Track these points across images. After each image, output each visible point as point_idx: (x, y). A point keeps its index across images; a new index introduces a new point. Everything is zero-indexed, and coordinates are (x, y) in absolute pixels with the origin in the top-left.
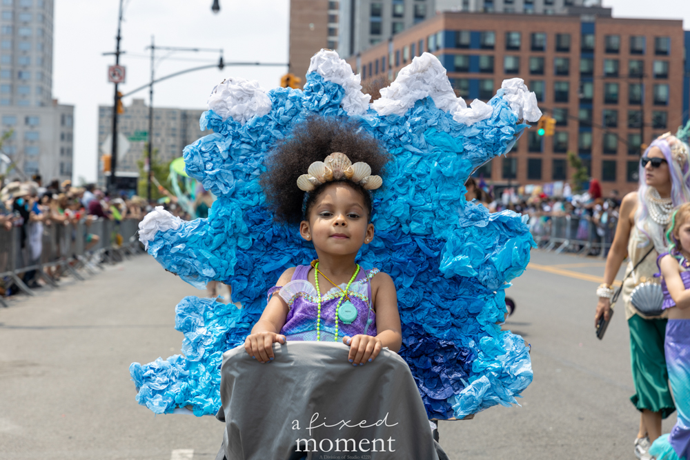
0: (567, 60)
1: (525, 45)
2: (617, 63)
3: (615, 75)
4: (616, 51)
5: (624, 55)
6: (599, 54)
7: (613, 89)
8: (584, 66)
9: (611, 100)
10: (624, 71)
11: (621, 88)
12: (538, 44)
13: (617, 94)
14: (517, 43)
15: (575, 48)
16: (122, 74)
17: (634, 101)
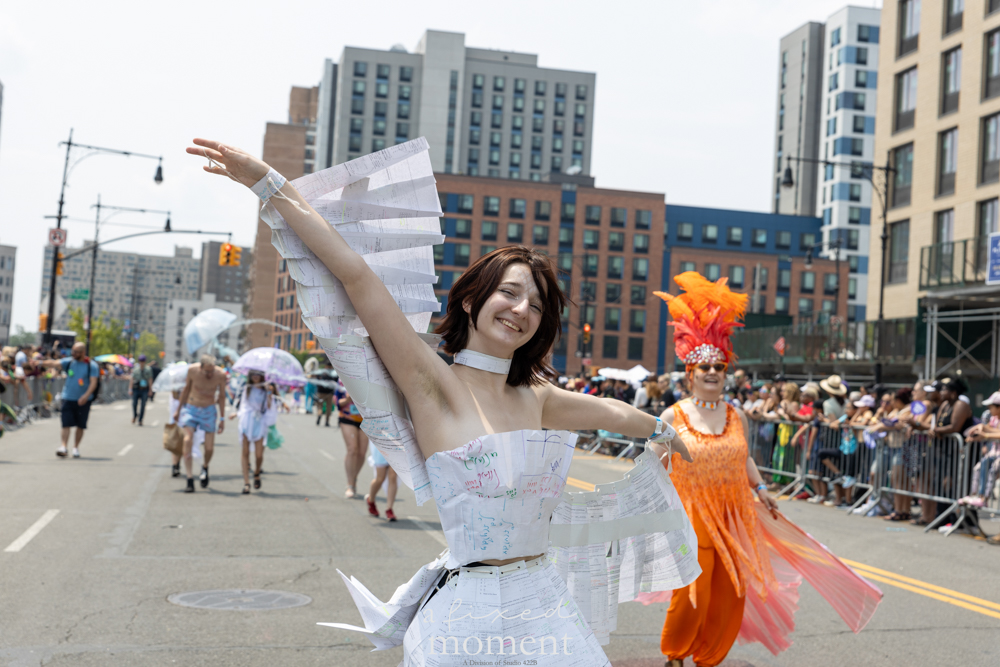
0: (546, 229)
1: (504, 211)
2: (597, 234)
3: (594, 246)
4: (597, 223)
5: (605, 226)
6: (579, 224)
7: (592, 262)
8: (563, 236)
9: (589, 272)
10: (604, 243)
11: (600, 259)
12: (517, 210)
13: (596, 267)
14: (496, 209)
15: (556, 217)
16: (63, 237)
17: (613, 274)
